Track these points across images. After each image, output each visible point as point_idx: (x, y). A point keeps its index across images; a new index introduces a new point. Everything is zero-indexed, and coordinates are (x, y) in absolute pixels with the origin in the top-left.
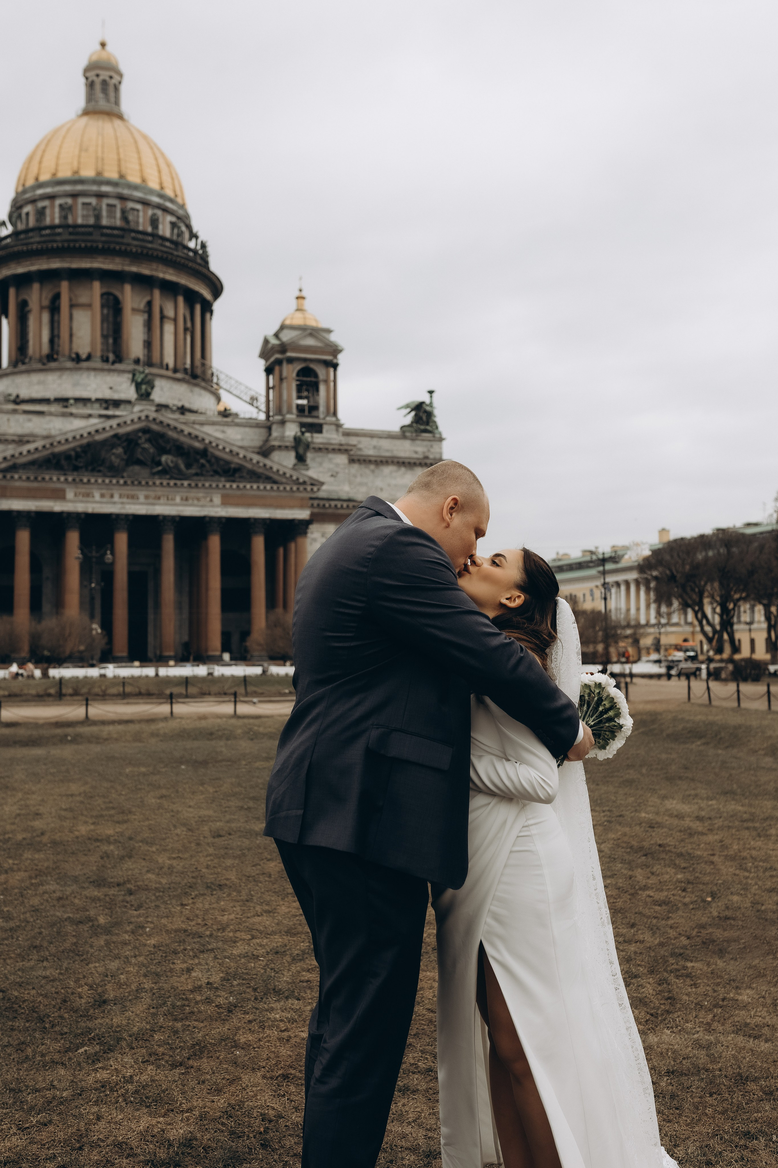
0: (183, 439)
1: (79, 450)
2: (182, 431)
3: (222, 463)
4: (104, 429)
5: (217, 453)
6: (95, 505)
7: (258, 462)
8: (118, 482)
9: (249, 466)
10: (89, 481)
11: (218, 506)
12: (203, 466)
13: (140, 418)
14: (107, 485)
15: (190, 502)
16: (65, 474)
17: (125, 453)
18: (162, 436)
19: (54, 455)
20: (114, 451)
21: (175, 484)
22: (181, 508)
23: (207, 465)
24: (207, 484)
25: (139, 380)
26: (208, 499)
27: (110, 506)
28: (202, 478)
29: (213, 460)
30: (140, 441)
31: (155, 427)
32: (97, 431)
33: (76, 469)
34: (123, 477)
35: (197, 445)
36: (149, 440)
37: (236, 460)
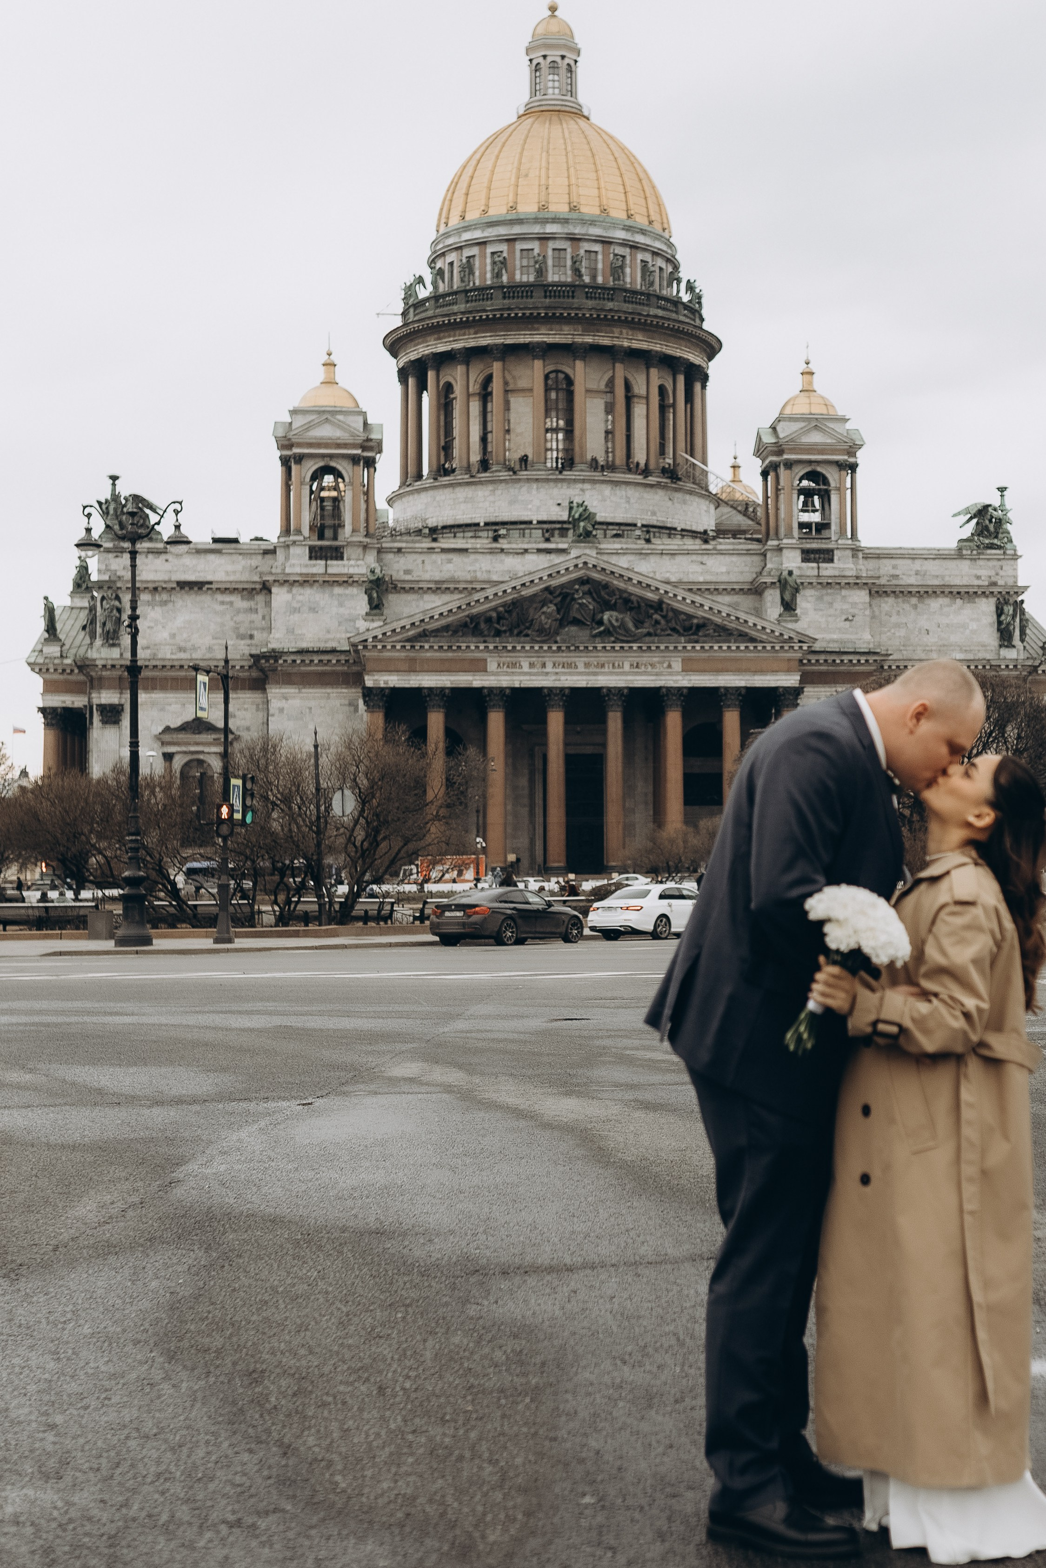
0: (631, 589)
1: (501, 609)
2: (630, 579)
3: (683, 617)
4: (532, 581)
5: (676, 605)
6: (522, 678)
7: (728, 615)
8: (550, 648)
9: (718, 620)
10: (514, 647)
11: (677, 673)
12: (657, 622)
13: (576, 566)
14: (537, 651)
15: (643, 669)
16: (485, 642)
17: (558, 611)
18: (606, 586)
19: (472, 618)
20: (545, 609)
21: (622, 648)
22: (630, 678)
23: (663, 622)
24: (662, 647)
25: (577, 516)
26: (665, 665)
27: (540, 678)
28: (656, 639)
29: (671, 614)
30: (576, 596)
31: (596, 576)
32: (523, 585)
33: (498, 633)
34: (556, 642)
35: (650, 595)
36: (589, 593)
37: (700, 613)
